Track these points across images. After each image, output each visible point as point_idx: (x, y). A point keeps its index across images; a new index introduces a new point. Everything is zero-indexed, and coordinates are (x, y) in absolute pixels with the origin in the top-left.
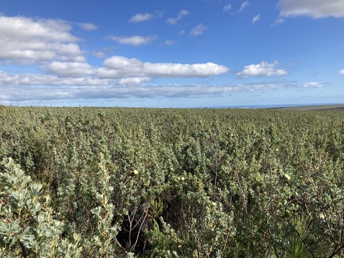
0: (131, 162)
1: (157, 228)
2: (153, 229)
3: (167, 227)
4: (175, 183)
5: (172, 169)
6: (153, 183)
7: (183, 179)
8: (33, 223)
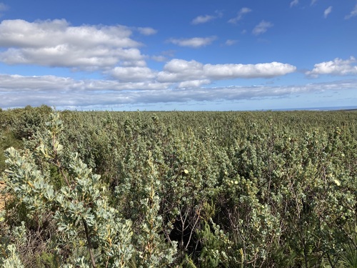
0: (182, 161)
1: (208, 229)
2: (204, 230)
3: (217, 228)
4: (228, 186)
5: (226, 173)
6: (205, 186)
7: (236, 182)
8: (93, 206)
